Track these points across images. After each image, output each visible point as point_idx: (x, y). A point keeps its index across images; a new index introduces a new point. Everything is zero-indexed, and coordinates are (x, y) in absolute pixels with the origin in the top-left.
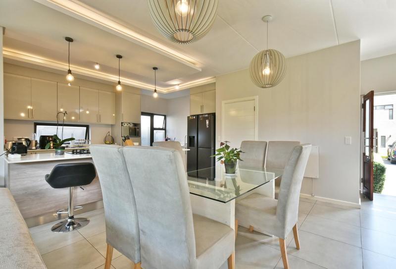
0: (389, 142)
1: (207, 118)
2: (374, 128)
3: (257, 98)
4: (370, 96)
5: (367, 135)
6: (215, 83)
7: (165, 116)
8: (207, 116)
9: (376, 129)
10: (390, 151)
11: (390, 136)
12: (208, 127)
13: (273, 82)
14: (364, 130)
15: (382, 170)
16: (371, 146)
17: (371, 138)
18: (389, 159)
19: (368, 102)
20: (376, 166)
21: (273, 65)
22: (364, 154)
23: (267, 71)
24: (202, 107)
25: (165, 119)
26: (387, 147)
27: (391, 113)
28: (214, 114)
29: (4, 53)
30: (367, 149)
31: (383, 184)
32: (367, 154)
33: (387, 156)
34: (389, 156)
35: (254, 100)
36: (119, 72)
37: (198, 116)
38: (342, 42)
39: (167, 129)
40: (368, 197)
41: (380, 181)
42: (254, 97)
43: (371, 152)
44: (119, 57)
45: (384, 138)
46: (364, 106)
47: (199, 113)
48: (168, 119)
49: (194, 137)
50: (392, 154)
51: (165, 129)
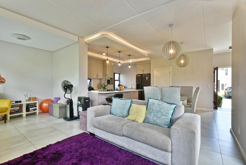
0: (225, 87)
1: (147, 76)
2: (218, 80)
3: (171, 68)
4: (216, 69)
5: (216, 84)
6: (150, 60)
7: (119, 74)
8: (147, 75)
9: (219, 80)
10: (226, 92)
11: (226, 84)
12: (147, 80)
13: (184, 65)
14: (214, 82)
15: (221, 99)
16: (217, 88)
17: (217, 85)
18: (225, 96)
19: (216, 71)
20: (219, 97)
21: (185, 60)
22: (214, 91)
23: (182, 62)
24: (143, 71)
25: (119, 75)
26: (224, 90)
27: (226, 72)
28: (150, 74)
29: (88, 54)
30: (215, 89)
31: (221, 105)
32: (215, 91)
33: (224, 94)
34: (225, 95)
35: (170, 69)
36: (119, 58)
37: (142, 75)
38: (207, 49)
39: (120, 80)
40: (216, 108)
41: (220, 103)
42: (170, 68)
43: (217, 91)
44: (120, 52)
45: (223, 85)
46: (214, 72)
47: (142, 73)
48: (121, 76)
49: (140, 84)
50: (227, 93)
51: (119, 81)
